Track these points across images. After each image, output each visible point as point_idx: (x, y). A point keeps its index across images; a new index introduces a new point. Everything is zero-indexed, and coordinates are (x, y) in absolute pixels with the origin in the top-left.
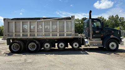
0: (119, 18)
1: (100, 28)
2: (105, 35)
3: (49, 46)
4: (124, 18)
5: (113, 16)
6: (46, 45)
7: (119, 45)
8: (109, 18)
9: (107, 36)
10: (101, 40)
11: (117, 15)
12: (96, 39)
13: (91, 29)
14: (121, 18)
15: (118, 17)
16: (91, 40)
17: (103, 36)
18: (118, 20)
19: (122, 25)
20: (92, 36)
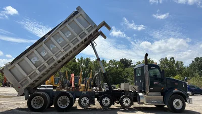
0: (176, 62)
1: (159, 78)
2: (166, 88)
3: (87, 101)
4: (182, 63)
5: (166, 59)
6: (83, 100)
7: (186, 103)
8: (161, 62)
9: (169, 89)
10: (162, 95)
11: (172, 58)
12: (154, 94)
13: (147, 79)
14: (177, 62)
15: (174, 61)
16: (147, 95)
17: (163, 90)
18: (174, 66)
19: (181, 74)
20: (149, 88)
